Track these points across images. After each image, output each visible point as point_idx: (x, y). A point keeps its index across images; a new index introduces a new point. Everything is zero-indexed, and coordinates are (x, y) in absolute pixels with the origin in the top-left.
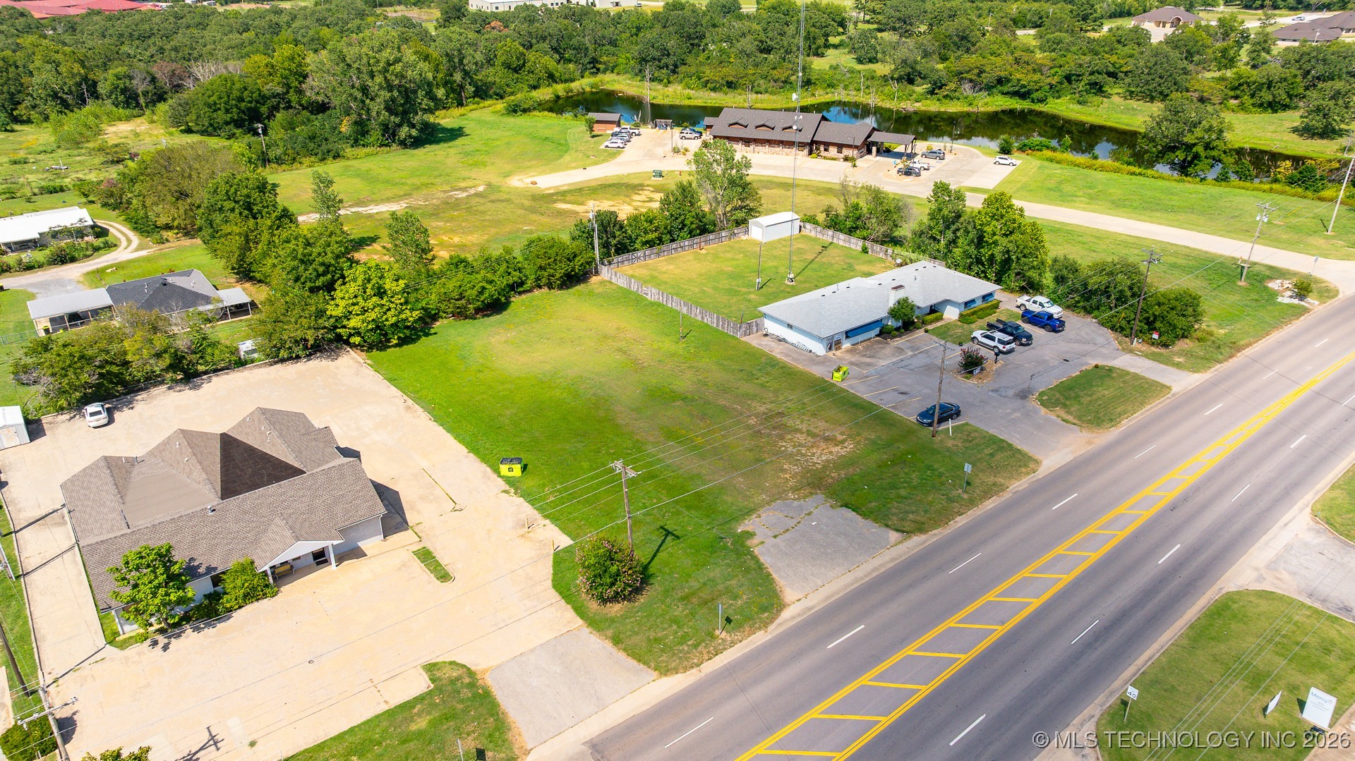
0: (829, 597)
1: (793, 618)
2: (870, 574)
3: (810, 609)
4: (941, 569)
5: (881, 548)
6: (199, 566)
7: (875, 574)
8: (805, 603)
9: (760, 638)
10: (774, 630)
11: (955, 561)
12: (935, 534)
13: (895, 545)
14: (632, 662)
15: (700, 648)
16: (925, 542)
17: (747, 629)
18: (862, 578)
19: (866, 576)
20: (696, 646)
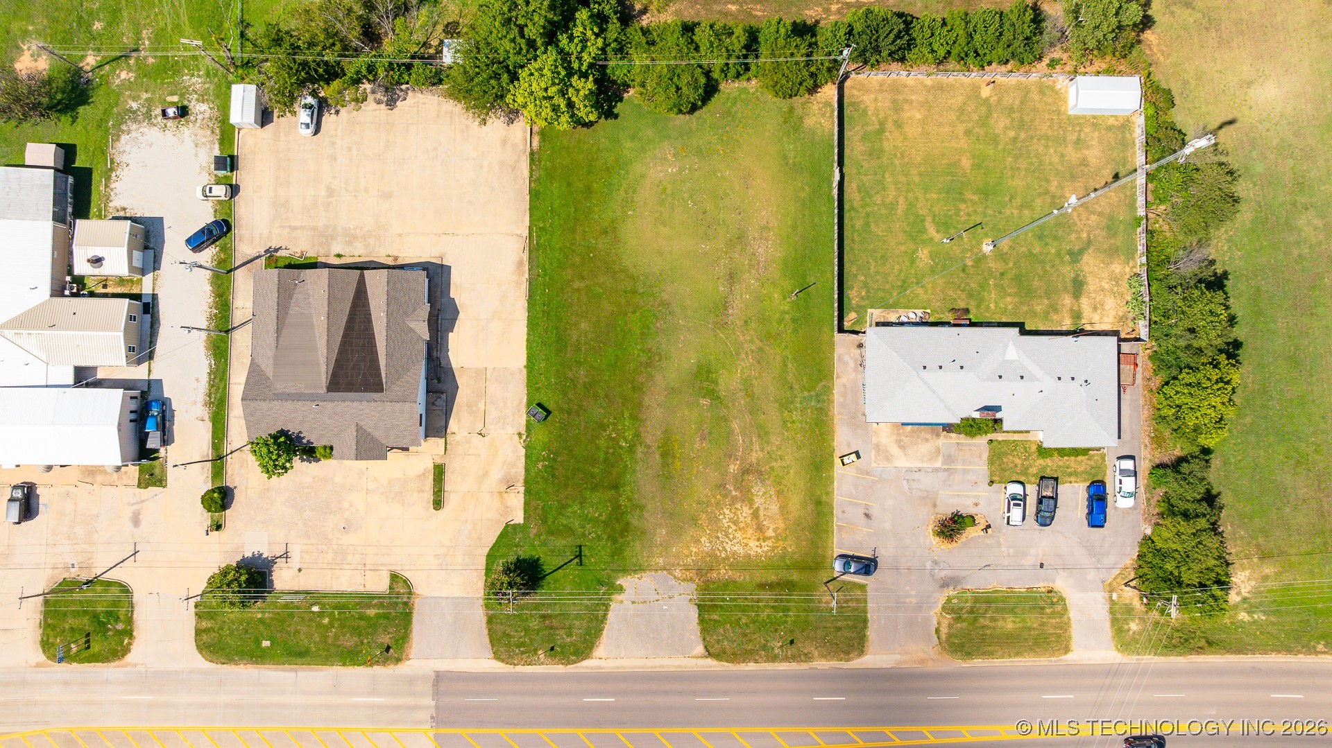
0: (618, 668)
1: (587, 668)
2: (656, 667)
3: (600, 668)
4: (695, 693)
5: (682, 654)
6: (303, 438)
7: (658, 670)
8: (602, 663)
9: (560, 669)
10: (571, 669)
11: (709, 693)
12: (724, 666)
13: (692, 657)
14: (487, 640)
15: (523, 656)
16: (711, 667)
17: (557, 660)
18: (648, 668)
19: (652, 667)
20: (523, 653)
